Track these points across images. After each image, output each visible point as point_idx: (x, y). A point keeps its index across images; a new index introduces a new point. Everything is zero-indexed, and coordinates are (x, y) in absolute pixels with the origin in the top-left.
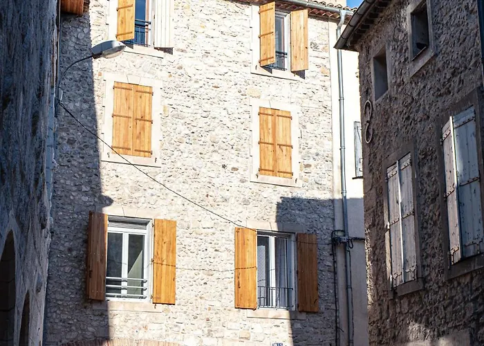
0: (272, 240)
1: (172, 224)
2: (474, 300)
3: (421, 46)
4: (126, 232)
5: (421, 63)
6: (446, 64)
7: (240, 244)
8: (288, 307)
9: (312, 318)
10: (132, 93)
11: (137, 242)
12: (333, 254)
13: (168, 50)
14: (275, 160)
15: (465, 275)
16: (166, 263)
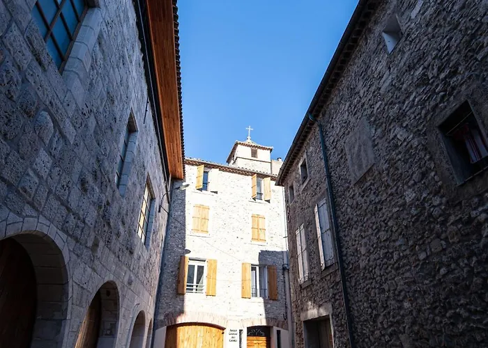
0: (257, 268)
1: (215, 261)
2: (332, 287)
3: (305, 178)
4: (196, 264)
5: (305, 185)
6: (314, 183)
7: (244, 270)
8: (264, 298)
9: (275, 302)
10: (201, 209)
11: (201, 269)
12: (283, 274)
13: (216, 192)
14: (259, 235)
15: (328, 275)
16: (212, 278)
